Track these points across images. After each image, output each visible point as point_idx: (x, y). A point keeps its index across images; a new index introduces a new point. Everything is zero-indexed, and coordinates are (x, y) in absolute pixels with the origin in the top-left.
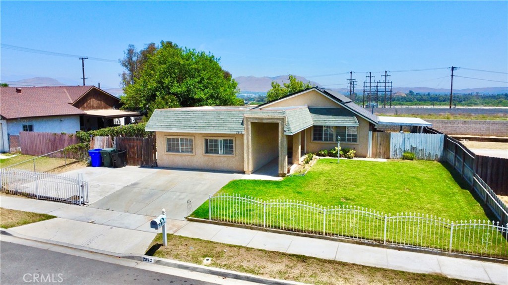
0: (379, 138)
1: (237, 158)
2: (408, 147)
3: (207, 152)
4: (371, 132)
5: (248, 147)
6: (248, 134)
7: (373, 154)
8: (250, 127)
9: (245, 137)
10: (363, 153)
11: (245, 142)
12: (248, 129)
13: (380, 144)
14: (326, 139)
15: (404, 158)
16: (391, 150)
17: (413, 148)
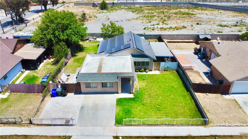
0: (156, 64)
1: (115, 88)
2: (166, 67)
3: (103, 87)
4: (154, 62)
5: (120, 85)
6: (120, 82)
7: (154, 69)
8: (120, 79)
9: (119, 83)
10: (151, 70)
11: (119, 84)
12: (120, 80)
13: (157, 66)
14: (137, 65)
15: (165, 70)
16: (160, 67)
17: (168, 67)
